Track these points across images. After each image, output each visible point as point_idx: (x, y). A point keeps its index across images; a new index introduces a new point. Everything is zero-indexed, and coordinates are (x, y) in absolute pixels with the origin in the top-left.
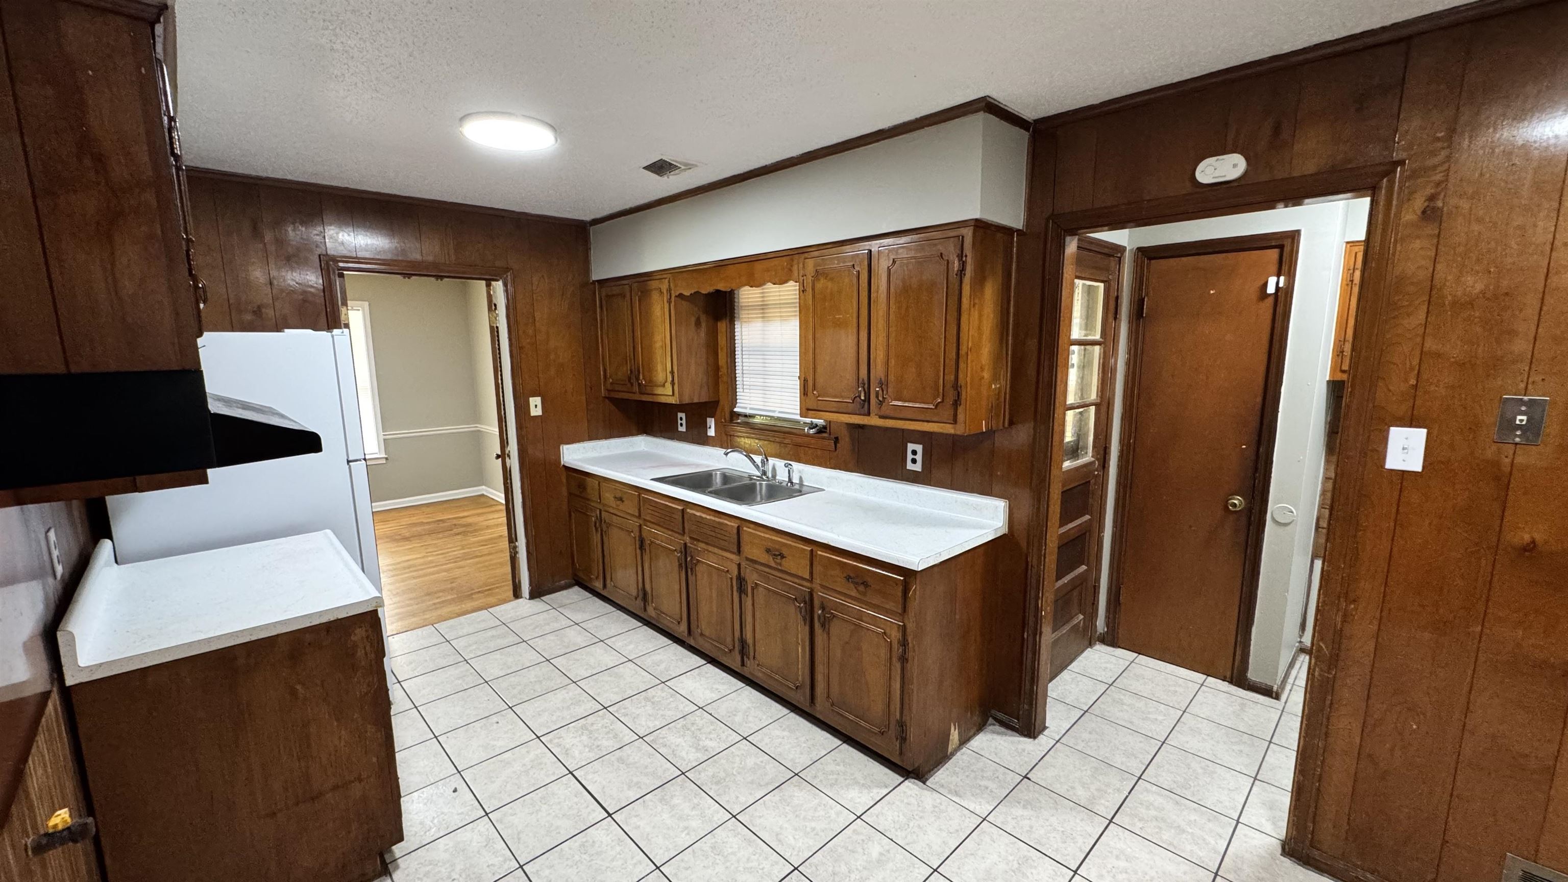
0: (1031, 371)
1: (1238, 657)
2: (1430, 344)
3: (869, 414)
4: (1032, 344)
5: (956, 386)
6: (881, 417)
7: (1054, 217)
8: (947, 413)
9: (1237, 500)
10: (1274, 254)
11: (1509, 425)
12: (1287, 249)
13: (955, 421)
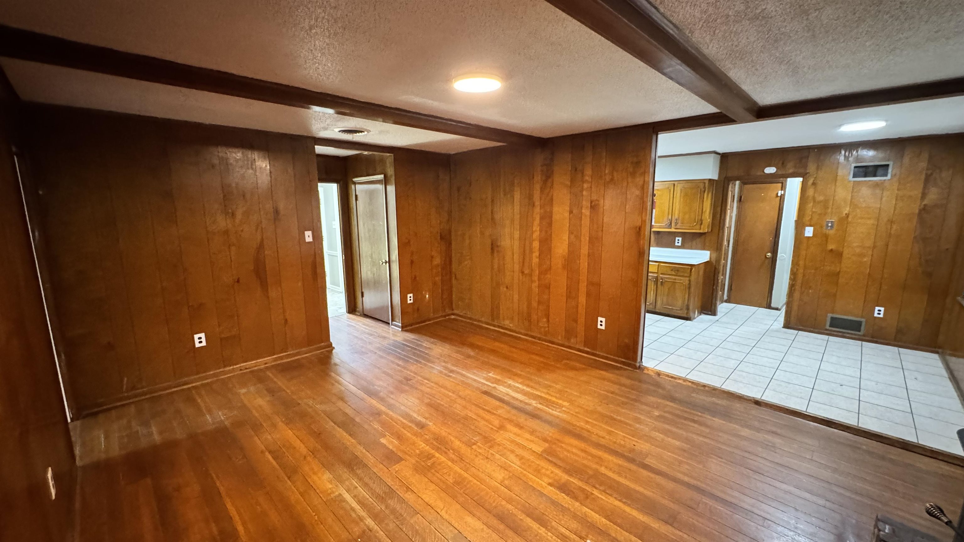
0: (718, 216)
1: (769, 300)
2: (814, 210)
3: (671, 228)
4: (719, 209)
5: (701, 220)
6: (675, 229)
7: (726, 178)
8: (698, 227)
9: (769, 254)
10: (780, 185)
11: (827, 226)
12: (784, 184)
13: (700, 229)
